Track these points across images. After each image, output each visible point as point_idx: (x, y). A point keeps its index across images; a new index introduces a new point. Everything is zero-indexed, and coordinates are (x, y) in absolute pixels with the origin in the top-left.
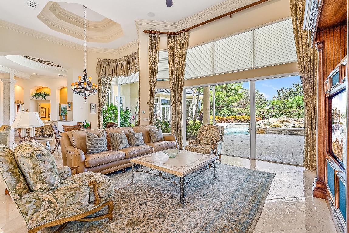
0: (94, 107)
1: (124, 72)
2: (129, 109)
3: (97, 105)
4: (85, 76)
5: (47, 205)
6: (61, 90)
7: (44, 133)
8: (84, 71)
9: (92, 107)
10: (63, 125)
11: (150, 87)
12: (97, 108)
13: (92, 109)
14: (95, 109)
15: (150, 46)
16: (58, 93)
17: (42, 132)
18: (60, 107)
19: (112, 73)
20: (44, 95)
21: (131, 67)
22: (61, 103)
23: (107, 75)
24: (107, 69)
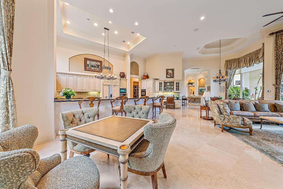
0: (223, 88)
1: (247, 65)
2: (248, 88)
3: (225, 87)
4: (220, 73)
5: (227, 119)
6: (199, 80)
7: (196, 101)
8: (220, 71)
9: (221, 88)
10: (210, 98)
11: (277, 73)
12: (225, 89)
13: (221, 90)
14: (223, 90)
15: (276, 43)
16: (198, 81)
17: (195, 100)
18: (199, 89)
19: (236, 67)
20: (192, 84)
21: (254, 61)
22: (199, 87)
23: (232, 69)
24: (232, 66)
